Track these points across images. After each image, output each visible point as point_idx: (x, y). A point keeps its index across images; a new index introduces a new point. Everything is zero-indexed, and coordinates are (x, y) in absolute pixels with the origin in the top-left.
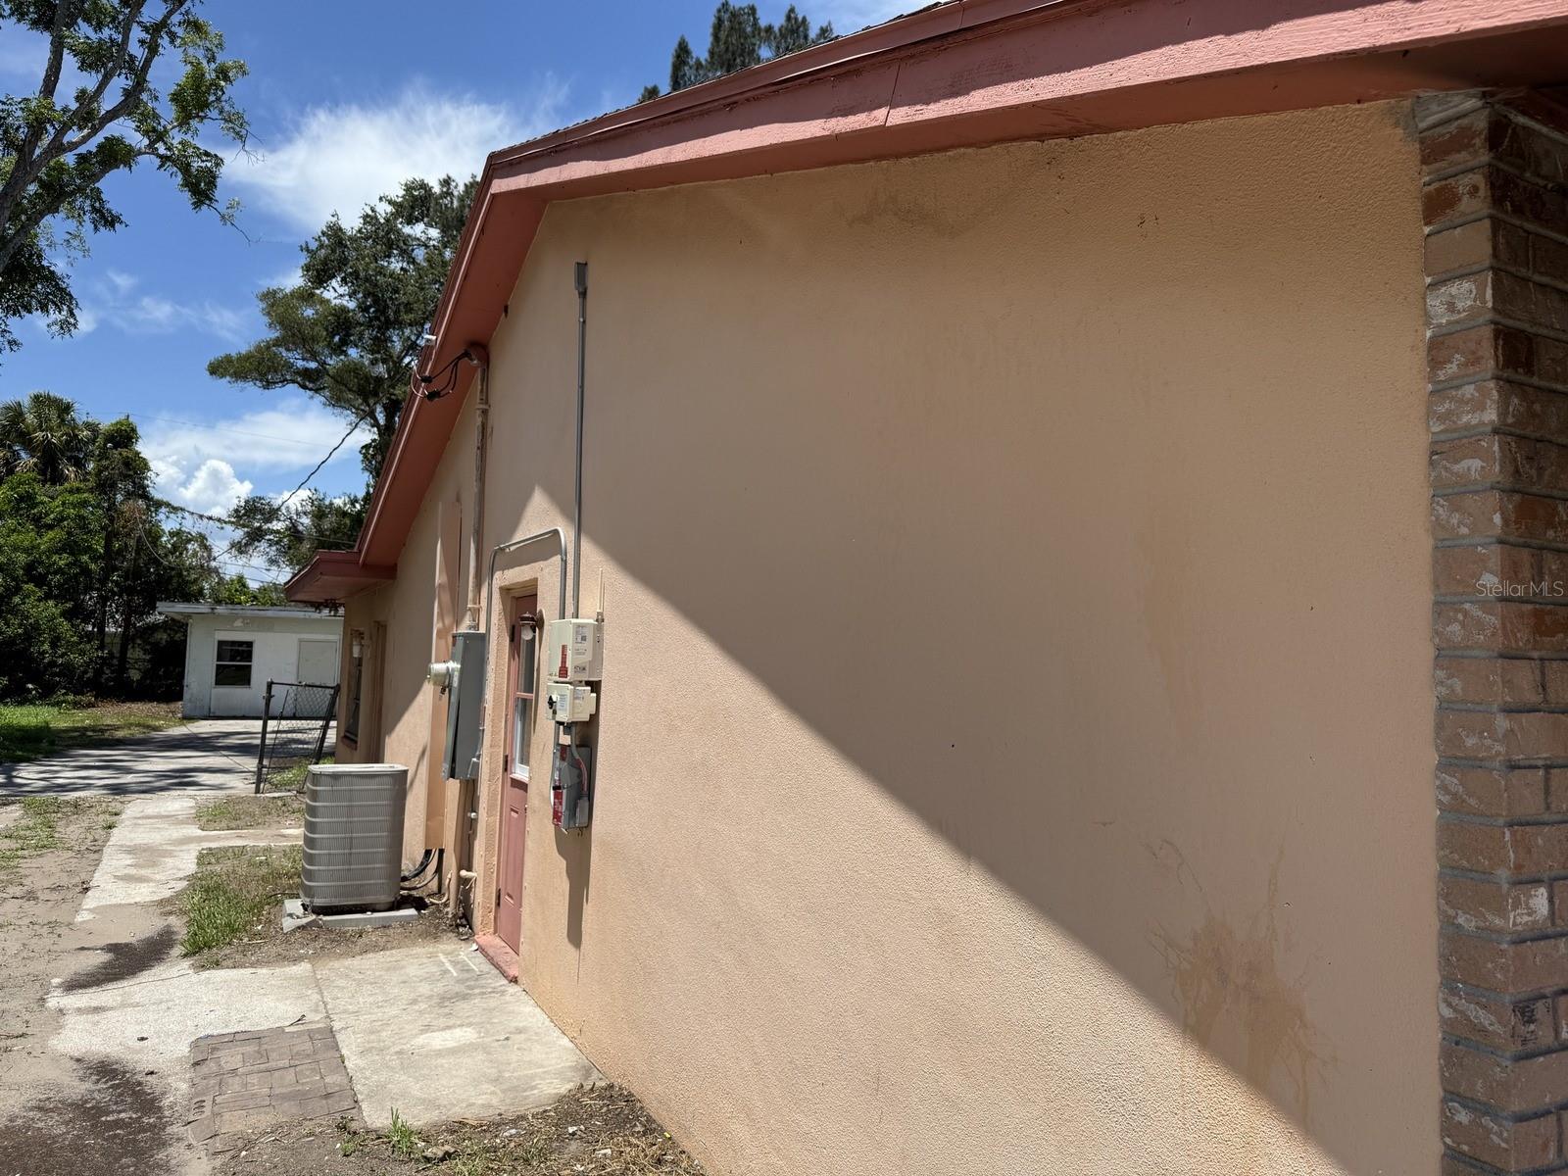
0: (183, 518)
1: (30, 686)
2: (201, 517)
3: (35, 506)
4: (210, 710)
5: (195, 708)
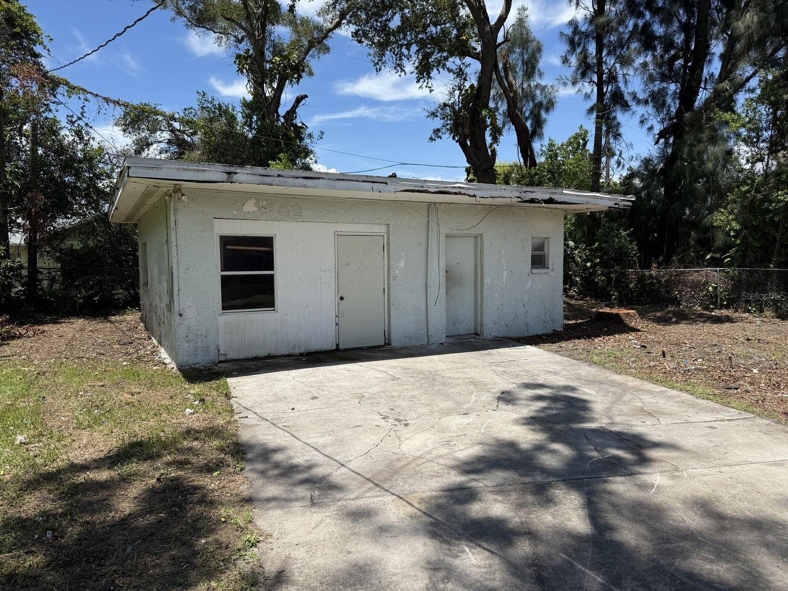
4: (219, 350)
5: (196, 351)
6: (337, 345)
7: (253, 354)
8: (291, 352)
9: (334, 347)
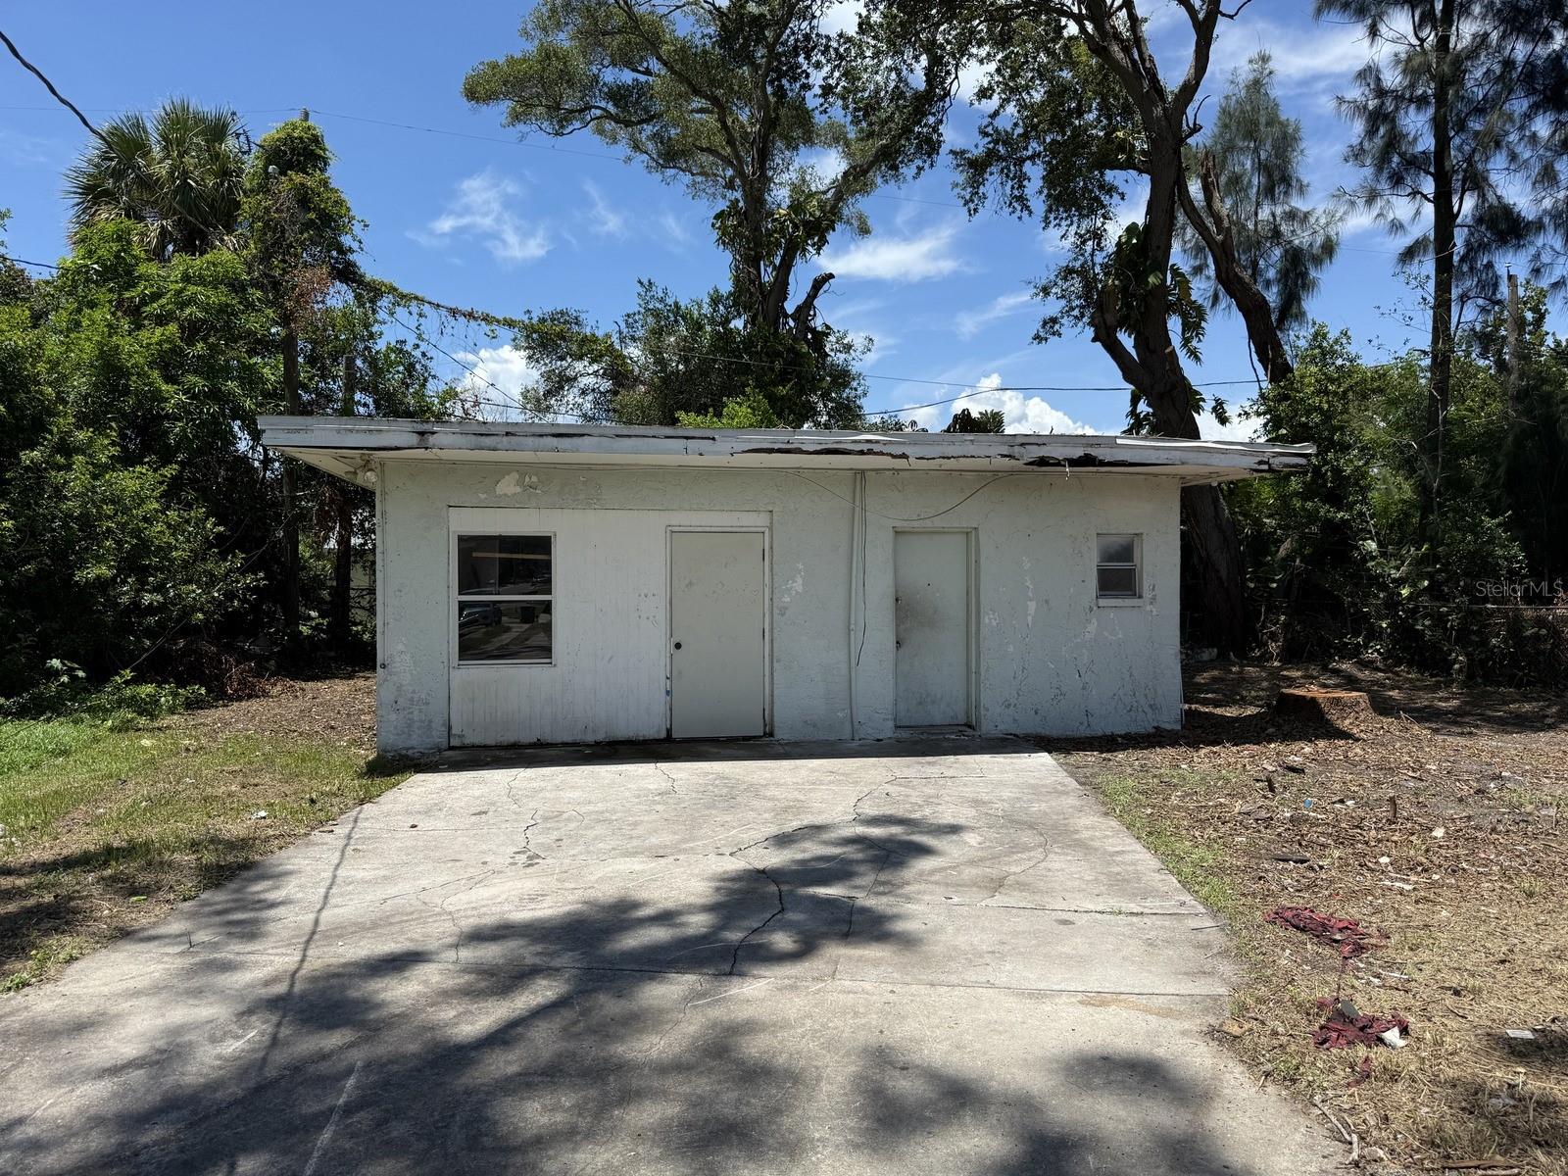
0: (421, 315)
1: (56, 663)
2: (454, 312)
3: (131, 284)
4: (450, 728)
5: (409, 726)
6: (669, 731)
7: (510, 737)
8: (579, 738)
9: (663, 735)
